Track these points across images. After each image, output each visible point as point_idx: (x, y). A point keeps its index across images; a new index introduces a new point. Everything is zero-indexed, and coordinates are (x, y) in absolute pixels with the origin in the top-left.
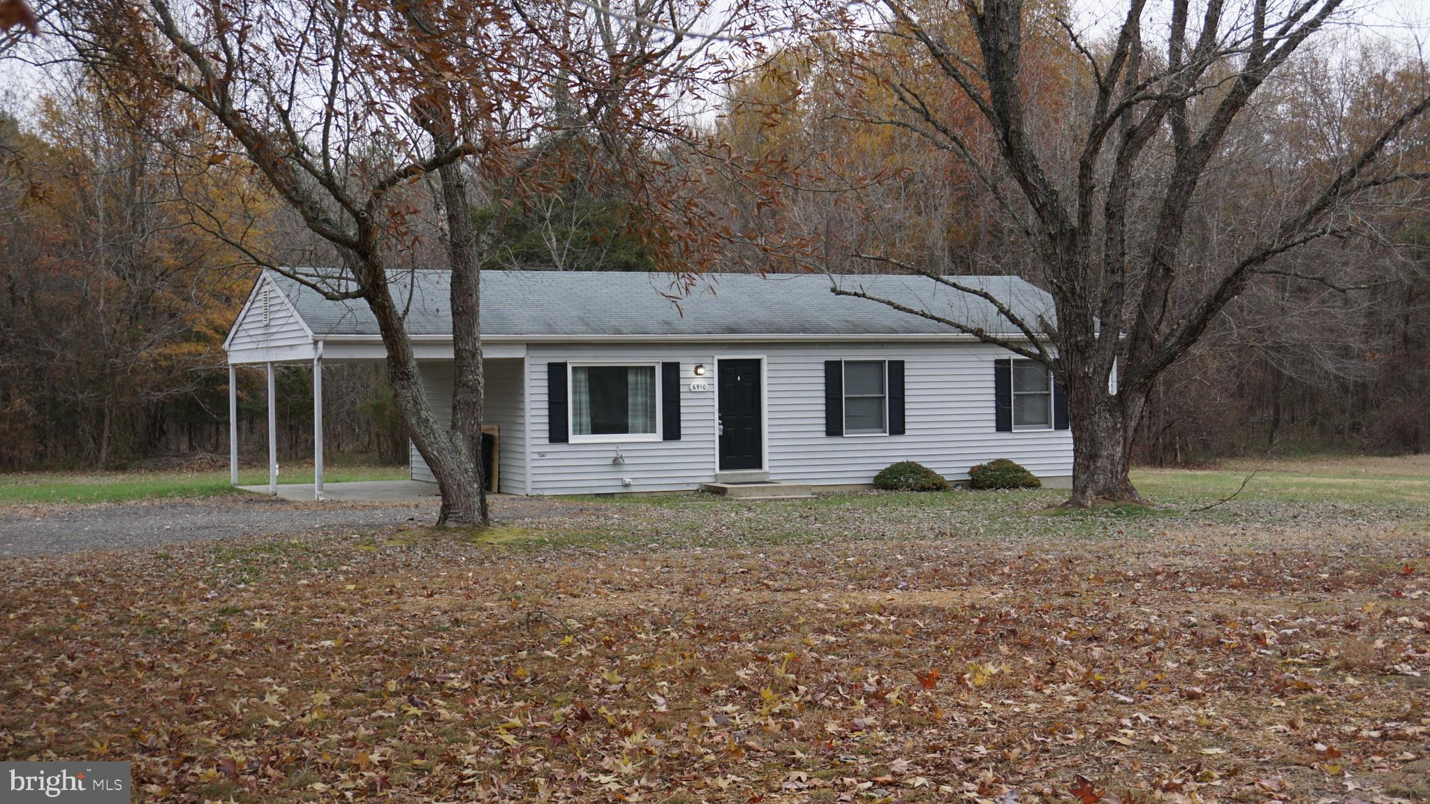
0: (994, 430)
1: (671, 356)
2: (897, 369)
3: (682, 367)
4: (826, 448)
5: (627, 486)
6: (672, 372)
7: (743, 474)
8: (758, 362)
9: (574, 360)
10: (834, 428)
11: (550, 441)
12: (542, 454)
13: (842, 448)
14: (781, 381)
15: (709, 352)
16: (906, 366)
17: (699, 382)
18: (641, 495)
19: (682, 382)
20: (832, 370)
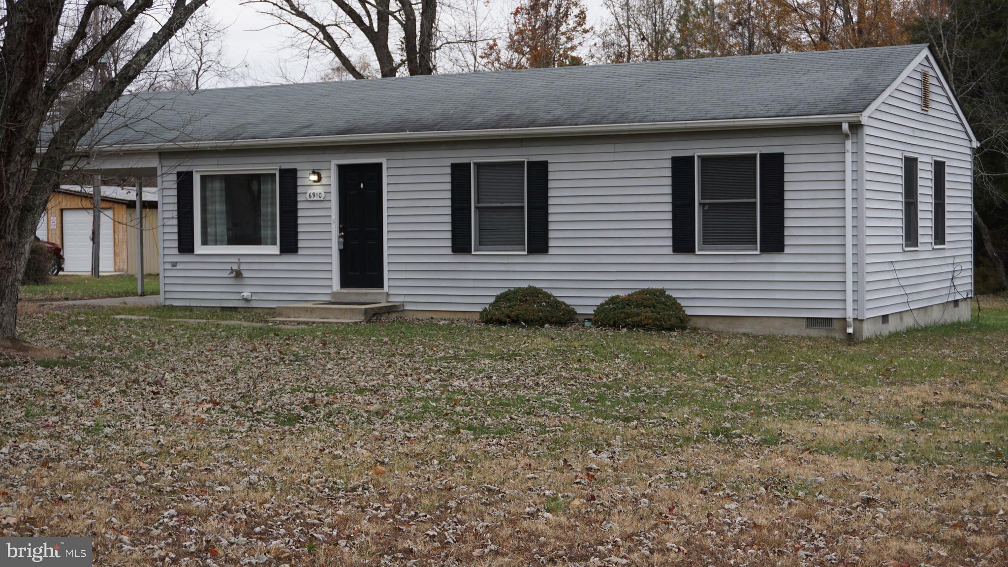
0: (670, 250)
1: (288, 162)
2: (539, 172)
3: (299, 174)
4: (453, 268)
5: (247, 300)
6: (289, 178)
7: (357, 294)
8: (380, 165)
9: (199, 170)
10: (460, 245)
11: (179, 251)
12: (174, 264)
13: (472, 268)
14: (403, 187)
15: (326, 157)
16: (551, 168)
17: (318, 190)
18: (260, 311)
19: (300, 190)
20: (459, 173)
